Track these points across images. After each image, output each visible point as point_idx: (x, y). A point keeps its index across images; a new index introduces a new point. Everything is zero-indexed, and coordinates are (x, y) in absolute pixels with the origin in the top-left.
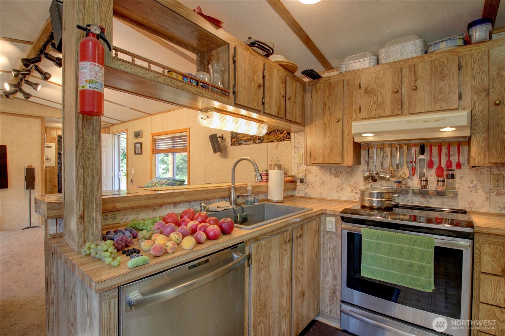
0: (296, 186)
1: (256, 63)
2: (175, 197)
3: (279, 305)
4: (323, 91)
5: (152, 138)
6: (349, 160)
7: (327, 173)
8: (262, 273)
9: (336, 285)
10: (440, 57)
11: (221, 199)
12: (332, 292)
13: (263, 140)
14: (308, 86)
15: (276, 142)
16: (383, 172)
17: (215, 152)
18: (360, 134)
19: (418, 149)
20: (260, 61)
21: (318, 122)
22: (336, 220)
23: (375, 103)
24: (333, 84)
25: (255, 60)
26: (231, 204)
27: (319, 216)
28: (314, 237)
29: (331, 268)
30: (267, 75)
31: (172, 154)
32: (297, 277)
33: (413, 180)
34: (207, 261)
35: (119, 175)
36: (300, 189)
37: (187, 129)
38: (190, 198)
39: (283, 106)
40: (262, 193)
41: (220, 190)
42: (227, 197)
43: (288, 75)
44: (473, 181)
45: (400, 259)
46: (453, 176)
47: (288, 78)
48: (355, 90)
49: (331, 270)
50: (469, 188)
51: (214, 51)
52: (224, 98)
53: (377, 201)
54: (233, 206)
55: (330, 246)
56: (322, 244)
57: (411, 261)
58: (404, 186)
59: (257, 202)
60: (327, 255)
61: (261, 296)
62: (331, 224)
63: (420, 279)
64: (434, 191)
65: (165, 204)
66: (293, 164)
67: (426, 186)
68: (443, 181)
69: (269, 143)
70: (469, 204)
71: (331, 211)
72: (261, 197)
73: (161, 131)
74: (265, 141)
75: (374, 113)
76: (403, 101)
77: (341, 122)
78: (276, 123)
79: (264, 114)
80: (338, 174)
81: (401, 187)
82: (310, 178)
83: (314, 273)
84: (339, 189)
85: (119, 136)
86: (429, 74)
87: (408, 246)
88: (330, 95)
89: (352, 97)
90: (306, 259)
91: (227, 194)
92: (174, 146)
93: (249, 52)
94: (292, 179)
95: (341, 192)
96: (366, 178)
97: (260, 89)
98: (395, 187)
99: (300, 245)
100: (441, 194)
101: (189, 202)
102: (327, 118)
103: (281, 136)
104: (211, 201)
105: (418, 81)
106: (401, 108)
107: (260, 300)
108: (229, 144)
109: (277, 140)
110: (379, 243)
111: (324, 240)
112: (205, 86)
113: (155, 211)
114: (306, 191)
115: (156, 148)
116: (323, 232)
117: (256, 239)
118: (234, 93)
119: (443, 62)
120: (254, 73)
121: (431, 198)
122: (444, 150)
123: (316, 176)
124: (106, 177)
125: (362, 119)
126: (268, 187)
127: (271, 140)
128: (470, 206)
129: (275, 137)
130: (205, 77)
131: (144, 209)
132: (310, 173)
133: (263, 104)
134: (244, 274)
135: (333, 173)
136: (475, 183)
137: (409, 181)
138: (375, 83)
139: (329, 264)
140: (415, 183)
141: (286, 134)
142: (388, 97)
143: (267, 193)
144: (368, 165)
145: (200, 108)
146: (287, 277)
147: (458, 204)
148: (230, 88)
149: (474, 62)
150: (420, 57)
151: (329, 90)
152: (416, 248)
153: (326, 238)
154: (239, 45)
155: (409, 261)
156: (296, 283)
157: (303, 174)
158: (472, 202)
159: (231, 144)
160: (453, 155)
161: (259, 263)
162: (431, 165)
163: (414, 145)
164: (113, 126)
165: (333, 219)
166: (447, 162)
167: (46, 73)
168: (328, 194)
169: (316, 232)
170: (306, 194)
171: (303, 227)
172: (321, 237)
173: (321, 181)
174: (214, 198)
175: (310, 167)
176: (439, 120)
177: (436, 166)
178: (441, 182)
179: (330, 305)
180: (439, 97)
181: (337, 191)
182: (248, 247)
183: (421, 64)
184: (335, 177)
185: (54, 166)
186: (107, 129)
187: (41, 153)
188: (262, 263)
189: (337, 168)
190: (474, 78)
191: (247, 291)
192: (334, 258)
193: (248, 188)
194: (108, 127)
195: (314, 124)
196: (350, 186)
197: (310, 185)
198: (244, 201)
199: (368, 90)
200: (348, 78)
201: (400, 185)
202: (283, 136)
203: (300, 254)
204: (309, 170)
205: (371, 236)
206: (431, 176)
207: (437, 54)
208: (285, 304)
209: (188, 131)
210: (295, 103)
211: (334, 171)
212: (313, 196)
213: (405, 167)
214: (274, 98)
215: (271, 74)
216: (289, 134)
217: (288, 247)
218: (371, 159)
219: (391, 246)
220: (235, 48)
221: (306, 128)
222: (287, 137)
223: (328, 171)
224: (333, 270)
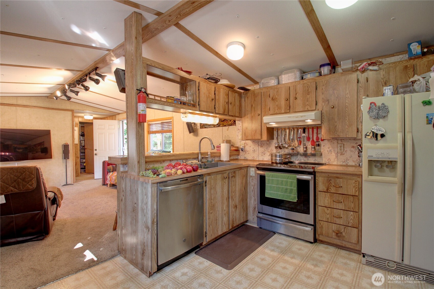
0: (239, 153)
1: (211, 88)
2: (170, 157)
3: (222, 208)
4: (251, 98)
5: (148, 123)
6: (265, 137)
7: (256, 145)
8: (212, 191)
9: (256, 204)
10: (308, 82)
11: (193, 159)
12: (254, 208)
13: (220, 125)
14: (243, 95)
15: (227, 126)
16: (285, 144)
17: (190, 132)
18: (268, 123)
19: (302, 130)
20: (212, 86)
21: (248, 116)
22: (255, 169)
23: (277, 105)
24: (256, 94)
25: (210, 86)
26: (199, 162)
27: (246, 168)
28: (243, 178)
29: (253, 195)
30: (217, 93)
31: (162, 134)
32: (232, 197)
33: (300, 148)
34: (187, 180)
35: (123, 149)
36: (242, 155)
37: (172, 117)
38: (177, 158)
39: (226, 108)
40: (217, 157)
41: (193, 154)
42: (196, 158)
43: (229, 90)
44: (329, 148)
45: (282, 186)
46: (319, 145)
47: (230, 92)
48: (267, 98)
49: (253, 197)
50: (328, 151)
51: (188, 83)
52: (194, 108)
53: (279, 159)
54: (200, 163)
55: (253, 184)
56: (248, 183)
57: (287, 187)
58: (295, 151)
59: (214, 161)
60: (251, 189)
61: (212, 201)
62: (252, 172)
63: (291, 196)
64: (310, 154)
65: (166, 160)
66: (237, 140)
67: (306, 151)
68: (314, 148)
69: (223, 127)
70: (328, 160)
71: (252, 165)
72: (217, 159)
73: (154, 119)
74: (221, 126)
75: (276, 111)
76: (290, 105)
77: (260, 116)
78: (223, 117)
79: (216, 114)
80: (262, 145)
81: (294, 152)
82: (247, 148)
83: (243, 197)
84: (263, 154)
85: (123, 121)
86: (302, 91)
87: (285, 180)
88: (255, 100)
89: (266, 102)
90: (237, 189)
91: (196, 156)
92: (163, 128)
93: (206, 83)
94: (236, 149)
95: (264, 156)
96: (276, 147)
97: (213, 101)
98: (291, 152)
99: (234, 181)
100: (313, 155)
101: (177, 160)
102: (253, 114)
103: (230, 122)
104: (188, 160)
105: (297, 94)
106: (289, 109)
107: (211, 203)
108: (199, 128)
109: (228, 125)
110: (273, 179)
111: (249, 181)
112: (184, 104)
113: (162, 164)
114: (245, 156)
115: (150, 130)
116: (249, 176)
117: (209, 174)
118: (199, 105)
119: (309, 85)
120: (209, 93)
121: (309, 157)
122: (315, 131)
123: (250, 147)
124: (115, 151)
125: (271, 115)
126: (220, 153)
127: (225, 125)
128: (328, 161)
129: (226, 123)
130: (184, 99)
131: (157, 162)
132: (247, 145)
133: (215, 108)
134: (203, 189)
135: (260, 145)
136: (330, 149)
137: (298, 148)
138: (277, 94)
139: (252, 194)
140: (301, 150)
141: (233, 122)
142: (283, 103)
143: (220, 156)
144: (277, 140)
145: (182, 112)
146: (226, 195)
147: (323, 160)
148: (197, 102)
149: (323, 86)
150: (298, 81)
151: (254, 97)
152: (289, 180)
153: (250, 180)
154: (201, 81)
155: (286, 187)
156: (231, 200)
157: (243, 146)
158: (329, 159)
159: (200, 128)
160: (320, 134)
161: (210, 186)
162: (308, 139)
163: (300, 128)
164: (118, 114)
165: (253, 169)
166: (316, 137)
167: (87, 87)
168: (257, 157)
169: (244, 176)
170: (245, 157)
171: (235, 172)
172: (248, 180)
173: (253, 150)
174: (190, 158)
175: (247, 141)
176: (303, 117)
177: (311, 140)
178: (313, 149)
179: (253, 216)
180: (307, 104)
181: (262, 155)
182: (205, 177)
183: (298, 85)
184: (261, 147)
185: (77, 143)
186: (114, 116)
187: (72, 135)
188: (212, 186)
189: (262, 142)
190: (323, 94)
191: (205, 197)
192: (254, 190)
193: (208, 153)
194: (115, 115)
195: (246, 117)
196: (269, 152)
197: (247, 152)
198: (206, 161)
199: (273, 98)
200: (263, 91)
201: (293, 151)
202: (231, 123)
203: (234, 186)
204: (246, 143)
205: (270, 176)
206: (309, 145)
207: (306, 80)
208: (225, 208)
209: (172, 119)
210: (235, 105)
211: (260, 143)
212: (249, 159)
213: (296, 141)
214: (221, 105)
215: (219, 92)
216: (235, 121)
217: (226, 181)
218: (279, 136)
219: (278, 180)
220: (199, 82)
221: (242, 119)
222: (234, 123)
223: (257, 143)
224: (254, 197)
